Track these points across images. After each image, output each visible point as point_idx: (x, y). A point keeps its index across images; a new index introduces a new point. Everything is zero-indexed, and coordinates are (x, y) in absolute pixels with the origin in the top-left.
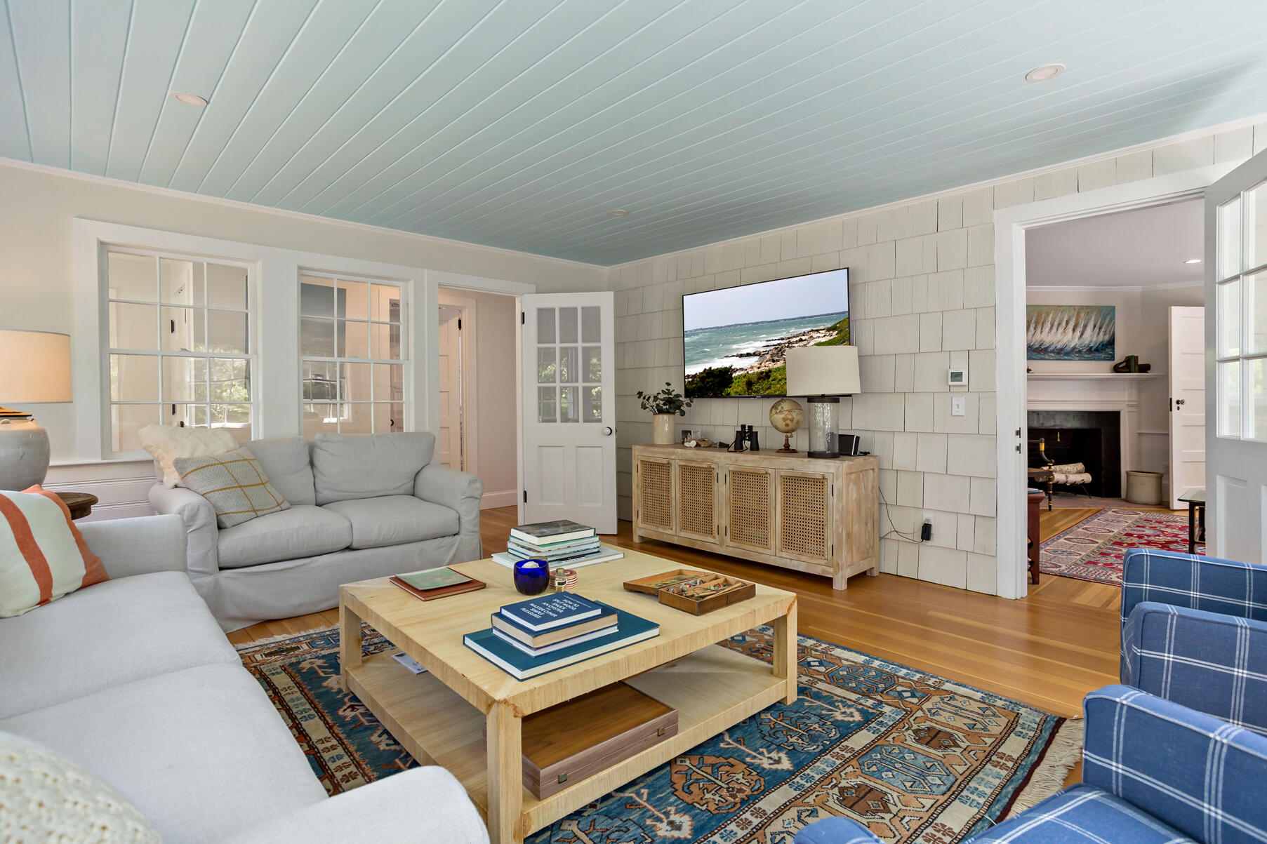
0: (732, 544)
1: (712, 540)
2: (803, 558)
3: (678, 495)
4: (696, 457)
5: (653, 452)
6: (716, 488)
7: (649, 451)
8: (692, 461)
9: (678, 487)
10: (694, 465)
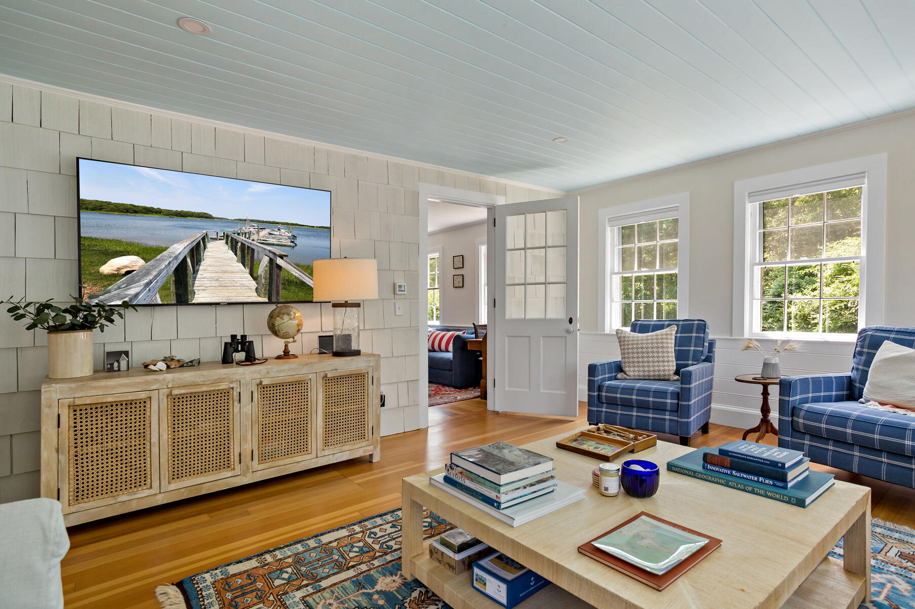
0: (261, 467)
1: (229, 474)
2: (346, 448)
3: (165, 436)
4: (202, 379)
5: (106, 387)
6: (236, 410)
7: (95, 388)
8: (196, 385)
9: (164, 425)
10: (205, 389)
